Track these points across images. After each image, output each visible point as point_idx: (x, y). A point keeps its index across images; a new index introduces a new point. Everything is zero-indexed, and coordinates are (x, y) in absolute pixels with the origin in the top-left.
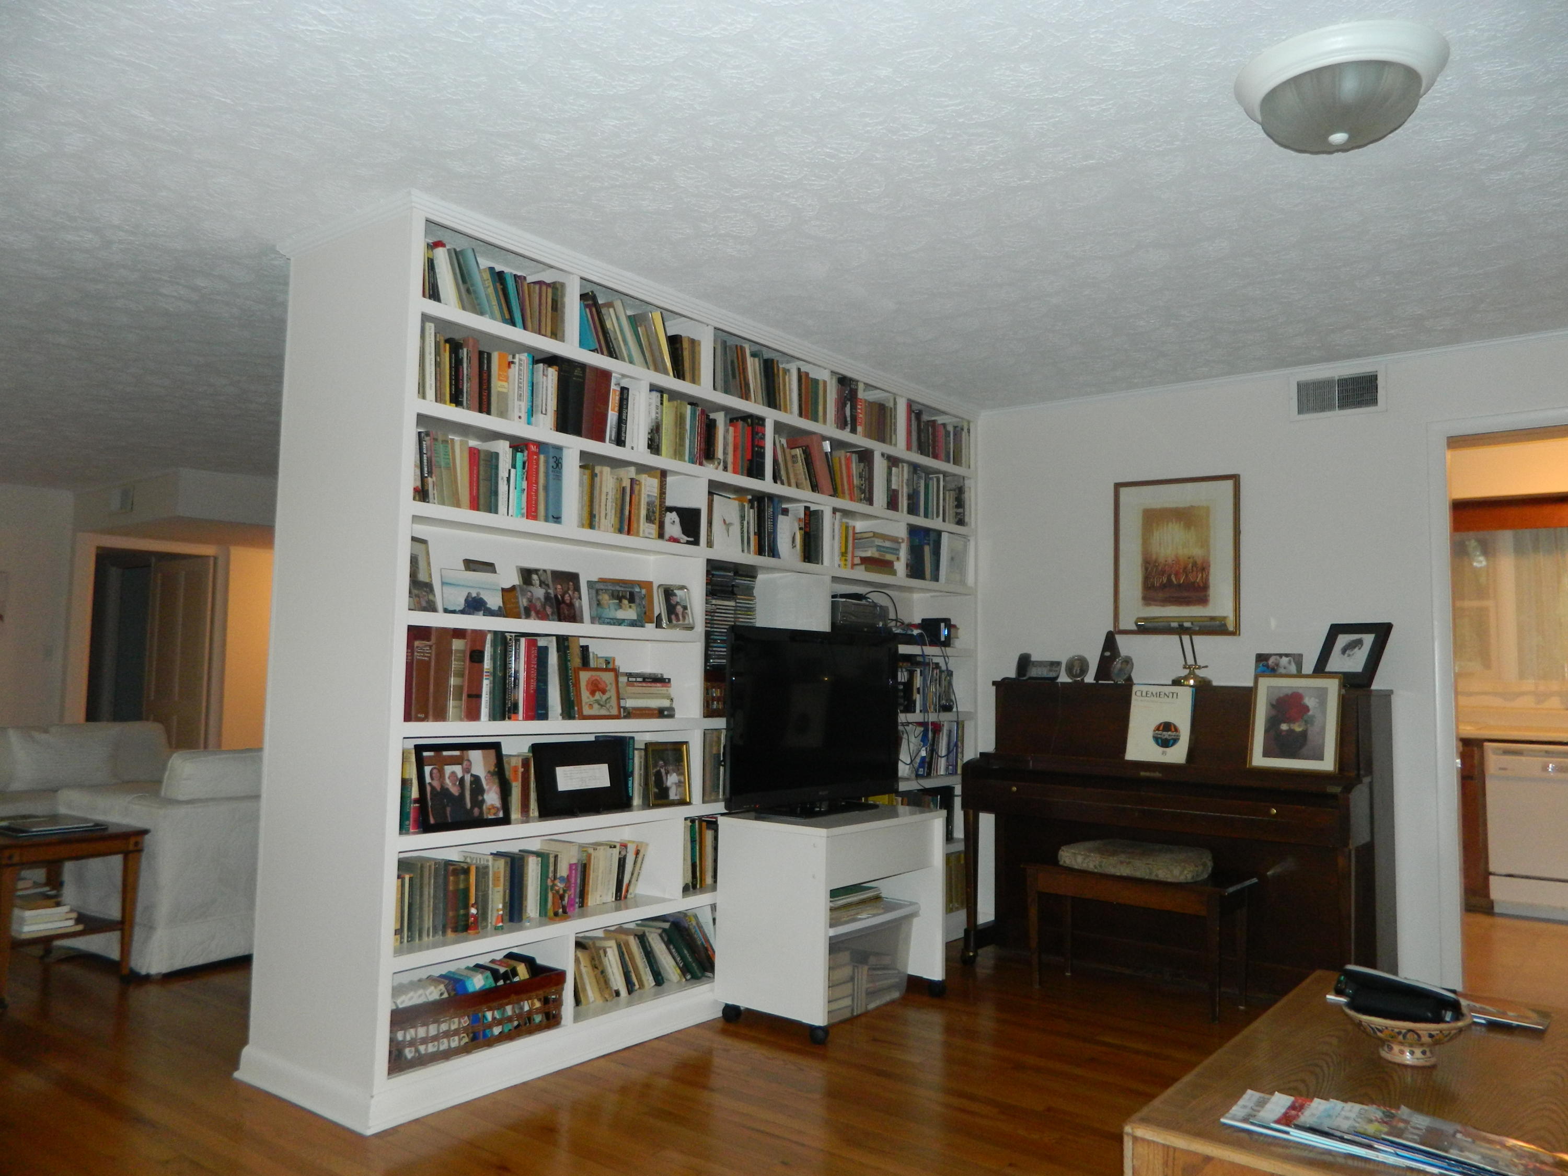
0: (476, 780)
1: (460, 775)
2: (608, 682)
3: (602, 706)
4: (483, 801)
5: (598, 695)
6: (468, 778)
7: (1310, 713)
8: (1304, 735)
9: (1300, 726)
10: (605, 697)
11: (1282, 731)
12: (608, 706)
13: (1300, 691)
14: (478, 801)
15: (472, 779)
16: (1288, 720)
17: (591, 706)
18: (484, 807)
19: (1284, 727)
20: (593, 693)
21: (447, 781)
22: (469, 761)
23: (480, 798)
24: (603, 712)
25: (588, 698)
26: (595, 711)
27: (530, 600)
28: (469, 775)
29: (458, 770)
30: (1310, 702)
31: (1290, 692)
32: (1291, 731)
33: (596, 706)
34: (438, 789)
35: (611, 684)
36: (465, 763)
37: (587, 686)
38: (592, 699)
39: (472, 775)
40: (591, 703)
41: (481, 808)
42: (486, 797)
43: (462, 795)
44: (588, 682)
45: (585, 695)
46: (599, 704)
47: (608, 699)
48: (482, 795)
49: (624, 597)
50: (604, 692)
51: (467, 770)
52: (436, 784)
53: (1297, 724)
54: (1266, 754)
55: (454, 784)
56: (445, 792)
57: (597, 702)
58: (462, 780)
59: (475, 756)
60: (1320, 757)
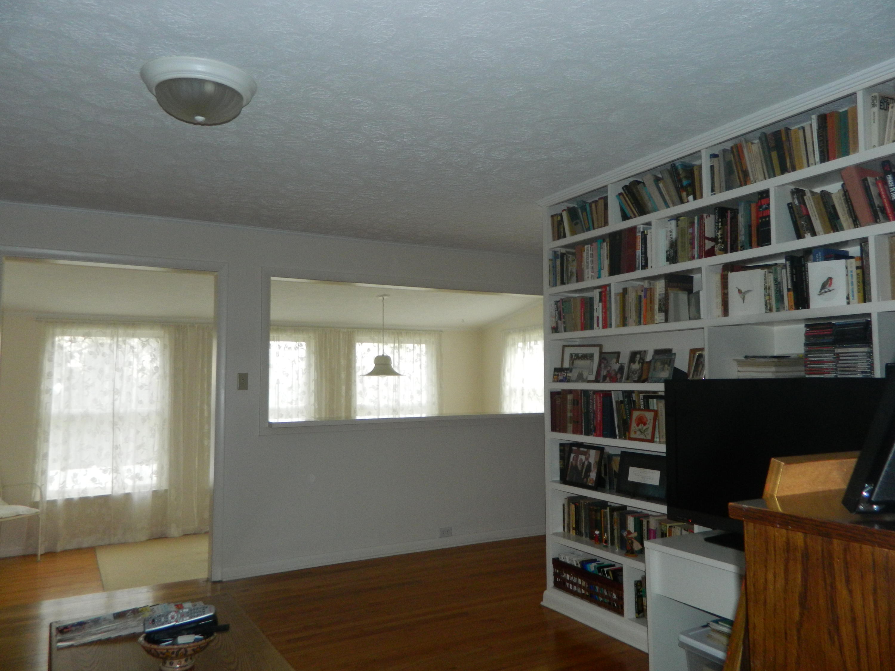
0: (590, 464)
1: (583, 461)
2: (648, 419)
3: (642, 433)
4: (589, 476)
5: (640, 426)
6: (586, 463)
10: (645, 428)
12: (646, 433)
14: (587, 476)
15: (588, 464)
17: (635, 432)
18: (589, 479)
20: (638, 425)
21: (578, 463)
22: (589, 454)
23: (588, 474)
24: (642, 437)
25: (635, 427)
26: (638, 435)
27: (608, 371)
28: (587, 462)
29: (583, 457)
33: (638, 433)
34: (574, 465)
35: (650, 419)
36: (587, 455)
37: (636, 420)
38: (637, 428)
39: (589, 462)
40: (636, 430)
41: (587, 479)
42: (591, 474)
43: (582, 470)
44: (636, 418)
45: (634, 425)
46: (641, 432)
47: (646, 429)
48: (590, 473)
49: (666, 363)
50: (645, 424)
51: (587, 459)
52: (574, 463)
55: (580, 464)
56: (576, 467)
57: (640, 430)
58: (584, 463)
59: (593, 452)
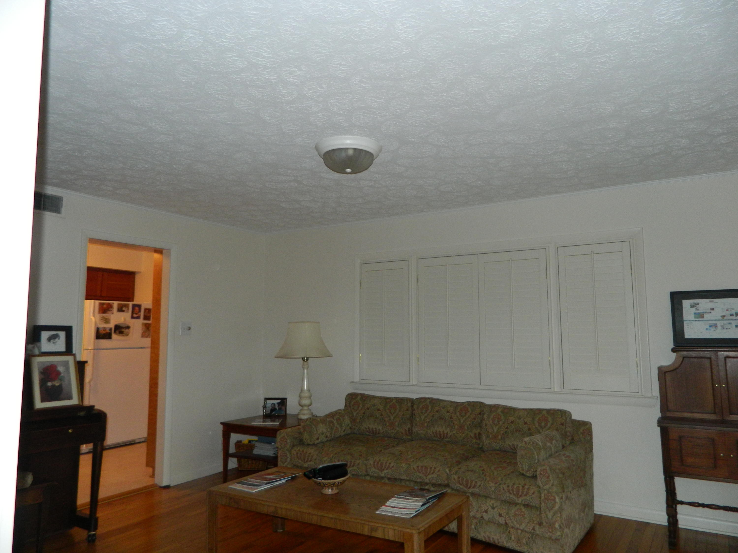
7: (62, 375)
8: (60, 387)
9: (57, 383)
11: (48, 386)
13: (55, 363)
16: (51, 380)
19: (49, 384)
30: (61, 369)
31: (49, 364)
32: (53, 386)
53: (56, 381)
54: (43, 400)
60: (70, 397)
